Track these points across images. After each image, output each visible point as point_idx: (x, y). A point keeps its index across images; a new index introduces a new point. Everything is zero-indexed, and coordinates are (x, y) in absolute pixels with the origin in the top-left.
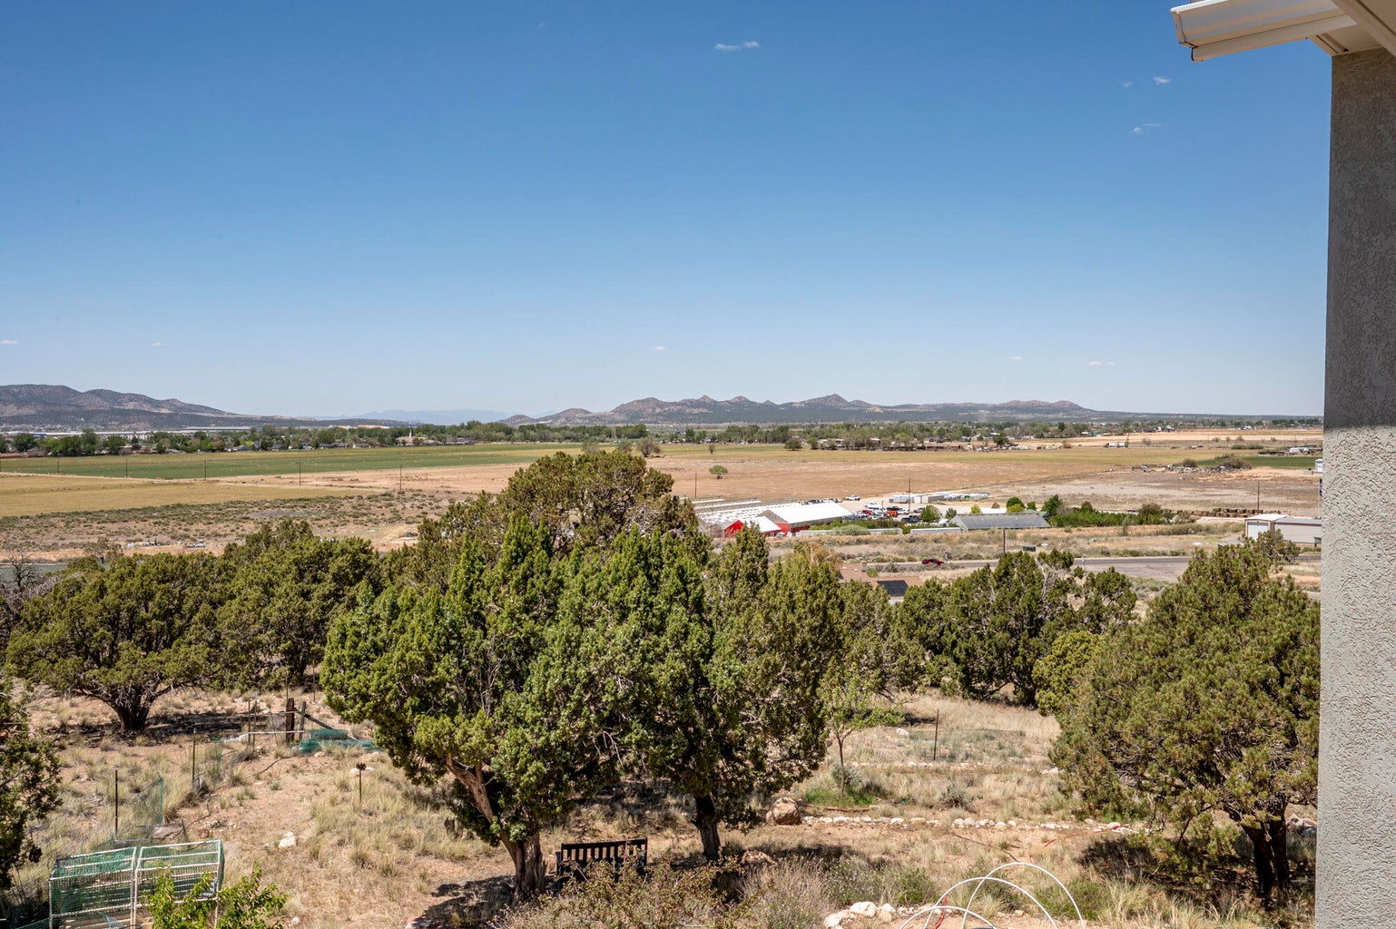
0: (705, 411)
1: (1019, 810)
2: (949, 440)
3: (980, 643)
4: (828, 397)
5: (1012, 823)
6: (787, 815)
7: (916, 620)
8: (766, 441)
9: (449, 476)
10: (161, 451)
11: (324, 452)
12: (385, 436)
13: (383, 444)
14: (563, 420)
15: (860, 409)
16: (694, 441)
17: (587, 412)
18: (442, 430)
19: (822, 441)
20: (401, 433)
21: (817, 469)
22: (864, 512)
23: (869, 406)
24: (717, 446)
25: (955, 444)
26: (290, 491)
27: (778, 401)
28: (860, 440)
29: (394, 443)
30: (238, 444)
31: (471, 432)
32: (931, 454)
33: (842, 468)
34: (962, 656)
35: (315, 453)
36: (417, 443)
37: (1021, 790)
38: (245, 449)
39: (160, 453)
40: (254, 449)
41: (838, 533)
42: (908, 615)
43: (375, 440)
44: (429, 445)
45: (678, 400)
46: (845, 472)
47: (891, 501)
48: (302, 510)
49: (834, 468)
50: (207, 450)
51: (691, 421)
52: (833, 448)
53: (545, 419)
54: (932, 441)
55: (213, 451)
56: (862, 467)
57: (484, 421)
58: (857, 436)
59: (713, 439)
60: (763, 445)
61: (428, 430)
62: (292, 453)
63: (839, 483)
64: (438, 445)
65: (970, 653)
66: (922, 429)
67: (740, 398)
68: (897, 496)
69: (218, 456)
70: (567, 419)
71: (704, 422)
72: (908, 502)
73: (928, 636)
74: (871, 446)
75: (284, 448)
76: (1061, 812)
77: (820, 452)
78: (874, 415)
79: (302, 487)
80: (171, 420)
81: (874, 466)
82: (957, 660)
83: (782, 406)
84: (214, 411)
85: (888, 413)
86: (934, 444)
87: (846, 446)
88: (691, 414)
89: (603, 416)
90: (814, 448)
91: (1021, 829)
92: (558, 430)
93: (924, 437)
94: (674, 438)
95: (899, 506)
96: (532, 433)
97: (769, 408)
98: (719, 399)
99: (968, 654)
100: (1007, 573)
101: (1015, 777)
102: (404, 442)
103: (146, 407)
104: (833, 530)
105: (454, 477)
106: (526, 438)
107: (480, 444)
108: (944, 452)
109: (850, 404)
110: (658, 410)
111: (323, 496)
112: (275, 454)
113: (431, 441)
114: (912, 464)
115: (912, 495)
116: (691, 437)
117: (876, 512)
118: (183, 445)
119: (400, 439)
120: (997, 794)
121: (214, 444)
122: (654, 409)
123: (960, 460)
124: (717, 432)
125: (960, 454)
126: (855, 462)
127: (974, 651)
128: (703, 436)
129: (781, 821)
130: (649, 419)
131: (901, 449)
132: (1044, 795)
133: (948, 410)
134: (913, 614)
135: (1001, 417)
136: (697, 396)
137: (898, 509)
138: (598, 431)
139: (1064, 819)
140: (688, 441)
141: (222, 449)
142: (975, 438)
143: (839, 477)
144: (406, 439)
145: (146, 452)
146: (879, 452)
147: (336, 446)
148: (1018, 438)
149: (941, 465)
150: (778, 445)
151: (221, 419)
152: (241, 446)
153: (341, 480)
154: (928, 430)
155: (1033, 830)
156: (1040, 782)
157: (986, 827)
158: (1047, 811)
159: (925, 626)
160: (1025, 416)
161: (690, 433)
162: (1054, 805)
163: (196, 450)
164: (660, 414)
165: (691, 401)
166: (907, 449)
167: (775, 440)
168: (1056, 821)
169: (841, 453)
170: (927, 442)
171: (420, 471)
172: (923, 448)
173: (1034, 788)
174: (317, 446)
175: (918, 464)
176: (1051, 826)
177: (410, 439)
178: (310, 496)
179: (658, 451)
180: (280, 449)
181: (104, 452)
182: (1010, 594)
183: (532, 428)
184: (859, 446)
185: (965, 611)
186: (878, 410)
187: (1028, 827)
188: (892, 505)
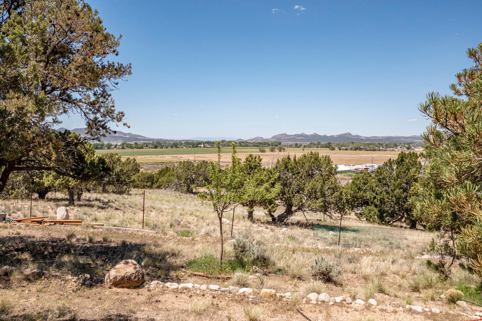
0: (303, 138)
1: (386, 287)
2: (389, 148)
3: (387, 196)
4: (346, 133)
5: (372, 301)
6: (123, 278)
7: (358, 189)
8: (323, 147)
9: (212, 157)
10: (123, 148)
11: (174, 149)
12: (195, 145)
13: (193, 147)
14: (254, 141)
15: (358, 138)
16: (297, 147)
17: (262, 138)
18: (213, 143)
19: (343, 147)
20: (200, 144)
21: (340, 156)
22: (355, 169)
23: (361, 137)
24: (305, 149)
25: (391, 149)
26: (159, 160)
27: (328, 135)
28: (356, 147)
29: (197, 147)
30: (147, 146)
31: (223, 143)
32: (383, 152)
33: (349, 156)
34: (378, 203)
35: (171, 149)
36: (204, 147)
37: (394, 268)
38: (149, 148)
39: (123, 149)
40: (152, 148)
41: (344, 176)
42: (354, 186)
43: (191, 146)
44: (208, 147)
45: (293, 134)
46: (350, 157)
47: (366, 166)
48: (161, 166)
49: (346, 156)
50: (137, 148)
51: (298, 141)
52: (347, 150)
53: (249, 140)
54: (383, 148)
55: (139, 148)
56: (357, 156)
57: (227, 140)
58: (355, 146)
59: (304, 146)
60: (322, 149)
61: (208, 143)
62: (164, 149)
63: (347, 160)
64: (211, 147)
65: (382, 201)
66: (379, 144)
67: (315, 134)
68: (368, 165)
69: (141, 150)
70: (256, 140)
71: (302, 142)
72: (372, 166)
73: (364, 197)
74: (360, 149)
75: (162, 148)
76: (430, 292)
77: (342, 151)
78: (362, 140)
79: (163, 159)
80: (129, 139)
81: (361, 155)
82: (376, 206)
83: (330, 136)
84: (143, 137)
85: (367, 139)
86: (384, 149)
87: (351, 149)
88: (298, 139)
89: (268, 139)
90: (340, 150)
91: (382, 310)
92: (252, 143)
93: (380, 147)
94: (291, 146)
95: (369, 168)
96: (243, 144)
97: (325, 137)
98: (307, 134)
99: (381, 202)
100: (402, 160)
101: (390, 258)
102: (200, 146)
103: (122, 135)
104: (343, 175)
105: (214, 157)
106: (241, 146)
107: (225, 148)
108: (387, 151)
109: (354, 136)
110: (287, 138)
111: (169, 161)
112: (159, 149)
113: (209, 146)
114: (375, 155)
115: (373, 164)
116: (297, 146)
117: (360, 169)
118: (130, 147)
119: (199, 145)
120: (368, 271)
121: (140, 146)
122: (285, 137)
123: (393, 154)
124: (306, 145)
125: (393, 152)
126: (353, 154)
127: (384, 200)
128: (301, 145)
129: (119, 283)
130: (283, 141)
131: (371, 150)
132: (414, 273)
133: (389, 138)
134: (357, 186)
135: (409, 141)
136: (300, 133)
137: (368, 169)
138: (265, 144)
139: (433, 299)
140: (296, 147)
141: (142, 148)
142: (399, 147)
143: (348, 159)
144: (201, 145)
145: (119, 148)
146: (363, 151)
147: (178, 147)
148: (415, 147)
149: (386, 155)
150: (327, 149)
151: (144, 139)
152: (148, 147)
153: (176, 157)
154: (381, 144)
155: (395, 312)
156: (412, 262)
157: (341, 305)
158: (416, 289)
159: (362, 192)
160: (418, 141)
161: (296, 145)
162: (422, 282)
163: (134, 148)
164: (287, 139)
165: (298, 135)
166: (373, 150)
167: (326, 147)
168: (425, 301)
169: (349, 151)
170: (381, 148)
171: (203, 155)
172: (379, 150)
173: (406, 268)
174: (172, 147)
175: (377, 155)
176: (418, 307)
177: (202, 145)
178: (164, 162)
179: (284, 150)
180: (161, 148)
181: (106, 148)
182: (403, 170)
183: (243, 142)
184: (356, 149)
185: (379, 181)
186: (364, 138)
187: (390, 308)
188: (366, 168)
